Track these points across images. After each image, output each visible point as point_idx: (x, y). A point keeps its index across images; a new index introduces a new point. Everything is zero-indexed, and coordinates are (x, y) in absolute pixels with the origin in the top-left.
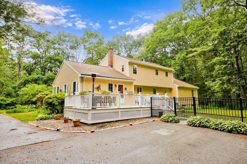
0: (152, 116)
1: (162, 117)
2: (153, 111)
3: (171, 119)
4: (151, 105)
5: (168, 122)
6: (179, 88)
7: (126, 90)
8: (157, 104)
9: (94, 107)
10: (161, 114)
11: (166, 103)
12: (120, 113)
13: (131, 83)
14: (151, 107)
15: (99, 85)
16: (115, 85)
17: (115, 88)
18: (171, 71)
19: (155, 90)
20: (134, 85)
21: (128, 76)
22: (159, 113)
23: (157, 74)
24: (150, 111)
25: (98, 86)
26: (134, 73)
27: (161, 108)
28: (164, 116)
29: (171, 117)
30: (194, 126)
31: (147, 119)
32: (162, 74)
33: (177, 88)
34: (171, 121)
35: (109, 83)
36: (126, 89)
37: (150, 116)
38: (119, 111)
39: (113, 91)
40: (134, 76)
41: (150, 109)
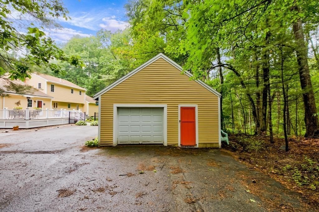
0: (69, 123)
1: (76, 123)
2: (70, 120)
3: (82, 123)
4: (69, 117)
5: (80, 125)
6: (90, 104)
8: (73, 116)
9: (30, 118)
10: (76, 122)
11: (79, 115)
12: (48, 121)
13: (49, 100)
14: (69, 118)
16: (35, 101)
17: (34, 104)
18: (84, 91)
19: (69, 105)
20: (52, 101)
21: (46, 93)
22: (75, 121)
23: (72, 92)
24: (68, 120)
25: (18, 101)
26: (51, 91)
27: (76, 118)
28: (77, 122)
29: (82, 122)
30: (93, 125)
31: (67, 125)
32: (76, 93)
33: (88, 104)
34: (82, 125)
36: (44, 104)
37: (68, 123)
38: (48, 120)
39: (32, 106)
40: (52, 94)
41: (68, 119)
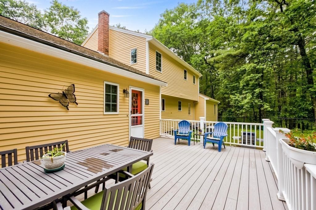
7: (148, 104)
13: (157, 90)
15: (69, 85)
16: (125, 91)
17: (124, 100)
21: (147, 73)
23: (185, 77)
25: (66, 88)
26: (157, 69)
32: (190, 79)
33: (205, 101)
35: (105, 83)
36: (147, 102)
39: (118, 107)
40: (157, 76)
